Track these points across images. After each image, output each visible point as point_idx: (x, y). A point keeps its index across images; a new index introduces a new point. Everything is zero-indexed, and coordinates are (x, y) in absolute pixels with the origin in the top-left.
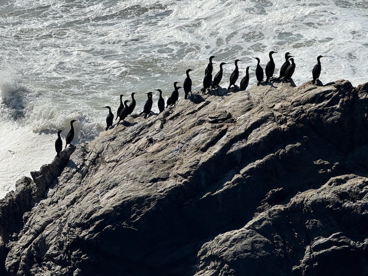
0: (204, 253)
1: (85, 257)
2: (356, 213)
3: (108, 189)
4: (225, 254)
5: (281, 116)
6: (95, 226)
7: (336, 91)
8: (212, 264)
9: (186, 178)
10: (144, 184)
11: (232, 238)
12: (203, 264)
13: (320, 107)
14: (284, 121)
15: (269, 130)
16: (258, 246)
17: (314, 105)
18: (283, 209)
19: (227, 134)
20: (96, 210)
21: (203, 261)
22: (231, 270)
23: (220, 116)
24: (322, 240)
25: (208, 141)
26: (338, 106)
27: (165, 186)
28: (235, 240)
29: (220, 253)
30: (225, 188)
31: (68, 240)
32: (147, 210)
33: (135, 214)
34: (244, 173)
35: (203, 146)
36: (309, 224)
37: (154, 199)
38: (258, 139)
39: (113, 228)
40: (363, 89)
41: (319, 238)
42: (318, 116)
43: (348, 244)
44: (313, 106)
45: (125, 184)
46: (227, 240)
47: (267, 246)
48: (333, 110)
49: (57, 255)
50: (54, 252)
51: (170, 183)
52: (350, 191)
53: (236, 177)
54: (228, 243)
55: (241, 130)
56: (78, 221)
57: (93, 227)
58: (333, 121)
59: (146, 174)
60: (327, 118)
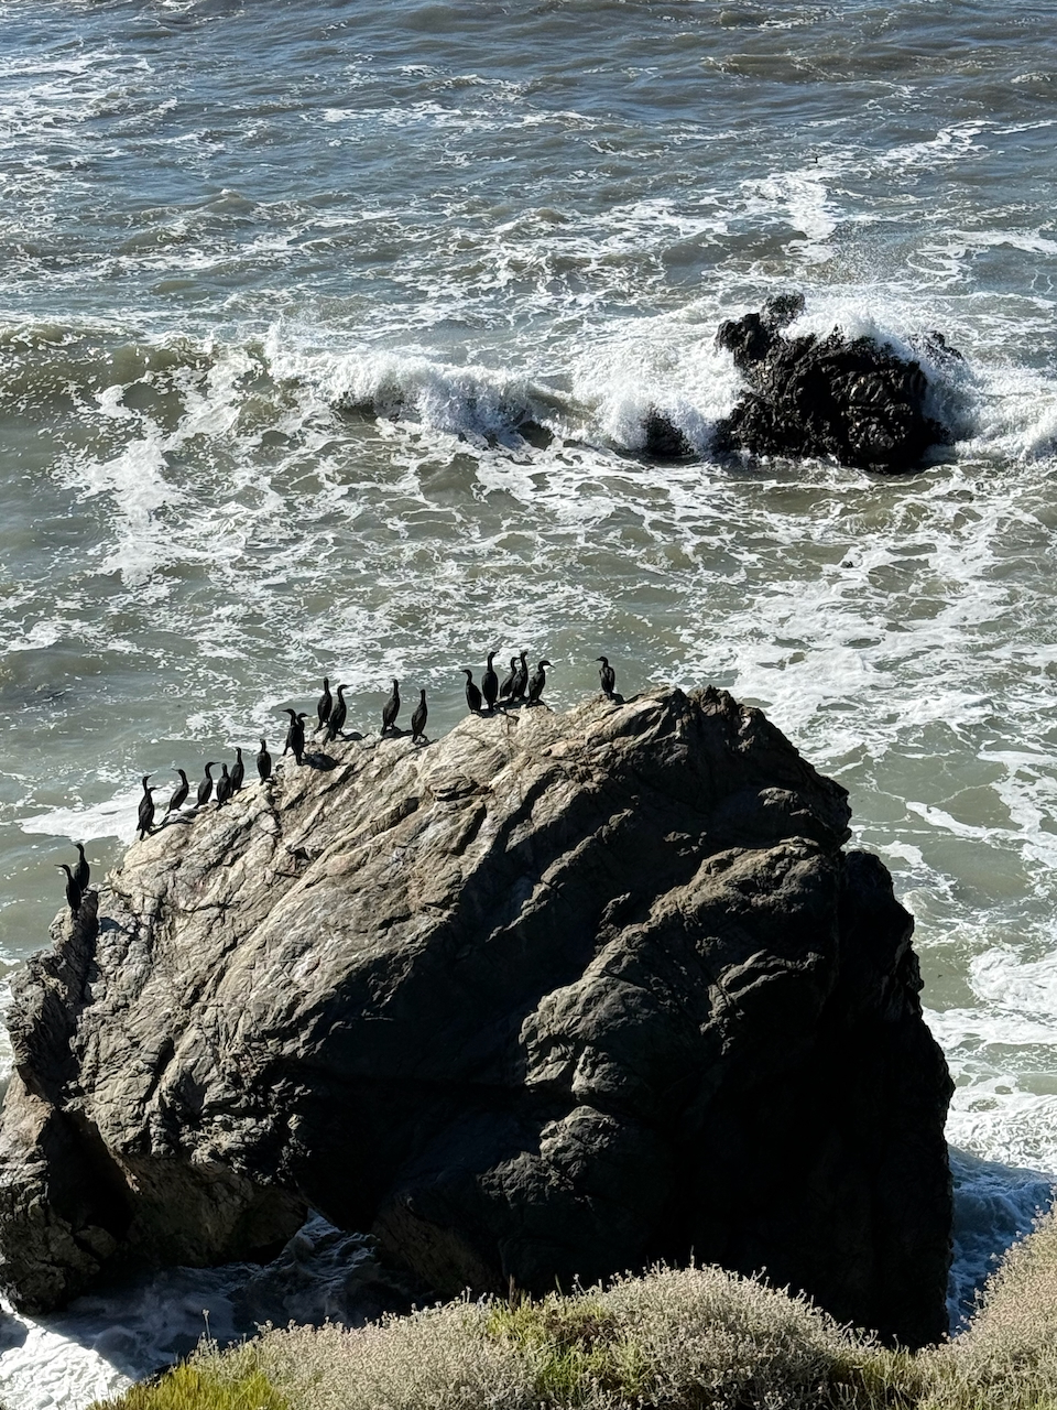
0: (533, 1035)
1: (304, 1090)
2: (780, 912)
3: (293, 957)
4: (579, 1028)
5: (576, 768)
6: (311, 1028)
7: (663, 708)
8: (556, 1052)
9: (446, 907)
10: (369, 934)
11: (583, 998)
12: (536, 1056)
13: (645, 740)
14: (588, 775)
15: (569, 795)
16: (632, 1002)
17: (631, 738)
18: (646, 930)
19: (490, 814)
20: (298, 1000)
21: (534, 1050)
22: (601, 1054)
23: (456, 785)
24: (735, 971)
25: (461, 834)
26: (678, 734)
27: (413, 929)
28: (589, 1001)
29: (568, 1029)
30: (526, 912)
31: (254, 1067)
32: (400, 979)
33: (378, 993)
34: (552, 880)
35: (454, 844)
36: (703, 946)
37: (405, 958)
38: (556, 813)
39: (346, 1025)
40: (706, 698)
41: (730, 968)
42: (648, 756)
43: (785, 968)
44: (633, 741)
45: (330, 941)
46: (573, 1004)
47: (647, 1001)
48: (671, 741)
49: (237, 1099)
50: (227, 1095)
51: (422, 924)
52: (755, 877)
53: (538, 890)
54: (578, 1008)
55: (513, 803)
56: (267, 1025)
57: (308, 1032)
58: (677, 761)
59: (362, 914)
60: (666, 757)
